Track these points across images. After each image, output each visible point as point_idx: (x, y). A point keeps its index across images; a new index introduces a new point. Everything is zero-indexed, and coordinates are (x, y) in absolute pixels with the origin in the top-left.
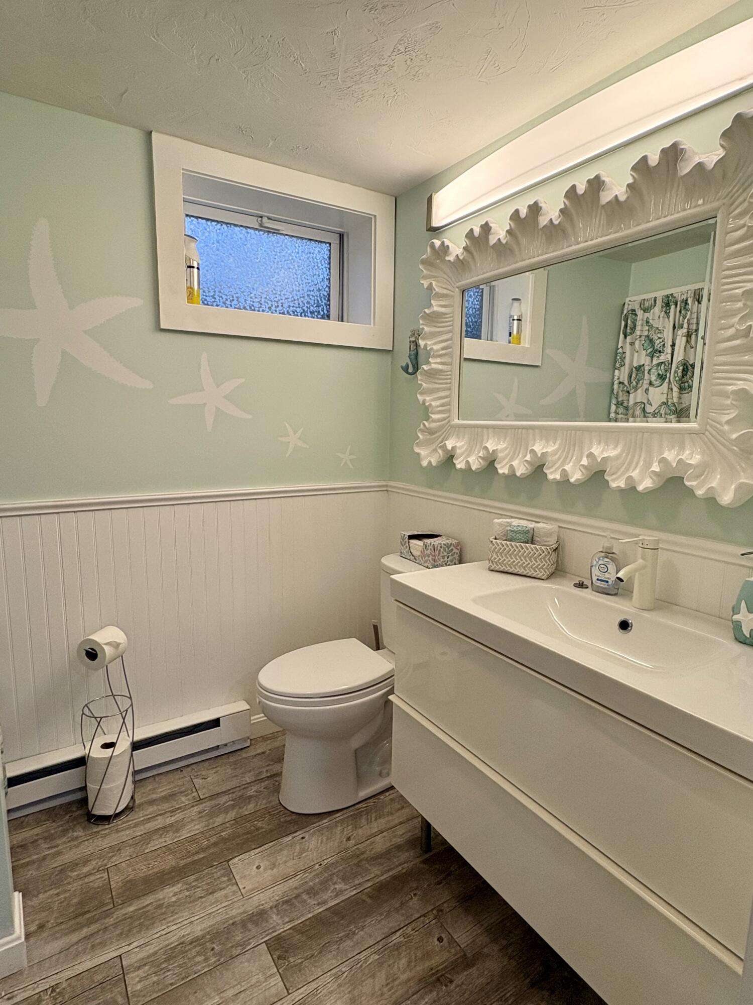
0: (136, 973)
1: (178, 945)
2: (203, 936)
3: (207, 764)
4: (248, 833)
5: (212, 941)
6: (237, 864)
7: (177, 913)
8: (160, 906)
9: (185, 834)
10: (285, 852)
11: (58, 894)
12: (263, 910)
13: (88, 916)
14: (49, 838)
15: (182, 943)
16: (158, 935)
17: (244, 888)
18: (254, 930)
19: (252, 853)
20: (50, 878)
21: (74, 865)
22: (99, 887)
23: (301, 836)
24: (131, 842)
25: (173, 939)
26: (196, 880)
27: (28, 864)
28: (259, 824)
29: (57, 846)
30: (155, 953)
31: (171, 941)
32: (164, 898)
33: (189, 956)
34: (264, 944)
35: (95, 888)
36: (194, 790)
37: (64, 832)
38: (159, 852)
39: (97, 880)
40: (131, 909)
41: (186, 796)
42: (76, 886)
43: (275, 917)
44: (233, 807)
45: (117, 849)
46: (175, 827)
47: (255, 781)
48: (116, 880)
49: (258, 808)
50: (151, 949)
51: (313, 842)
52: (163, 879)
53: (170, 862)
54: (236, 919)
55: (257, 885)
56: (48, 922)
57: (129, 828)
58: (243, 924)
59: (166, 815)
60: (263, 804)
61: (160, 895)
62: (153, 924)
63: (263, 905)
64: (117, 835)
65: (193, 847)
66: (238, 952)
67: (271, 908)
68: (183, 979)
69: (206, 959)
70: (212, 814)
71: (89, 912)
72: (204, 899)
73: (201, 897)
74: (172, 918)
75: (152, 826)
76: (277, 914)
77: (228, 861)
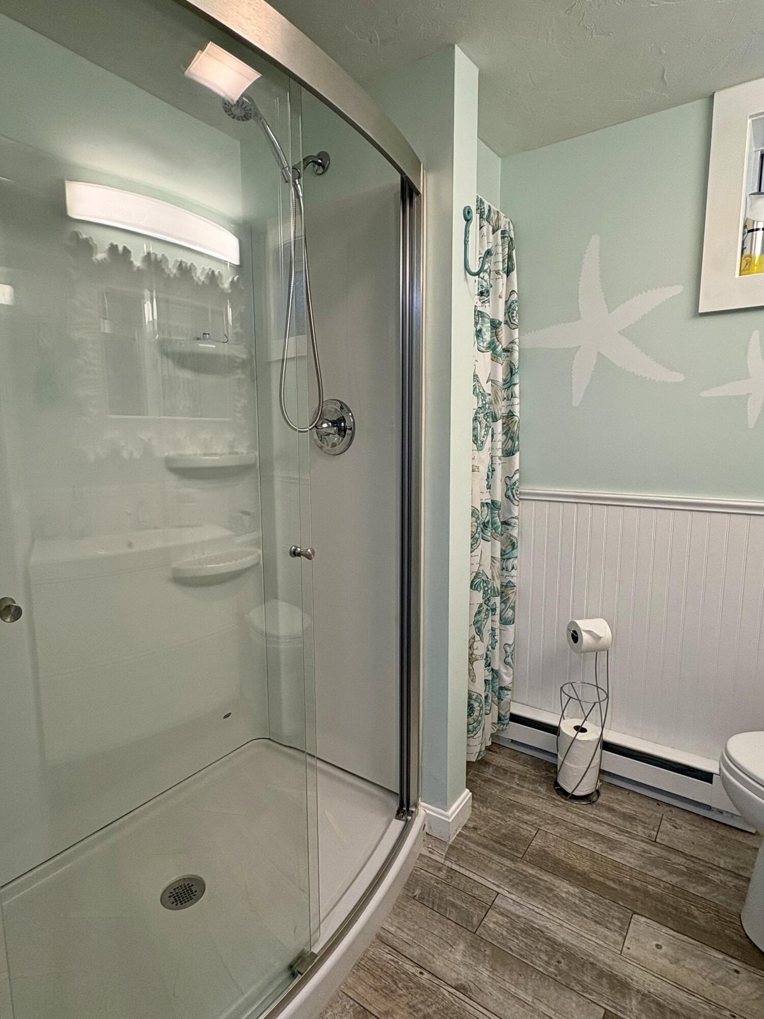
0: (497, 915)
1: (538, 929)
2: (561, 945)
3: (688, 817)
4: (676, 909)
5: (564, 955)
6: (640, 923)
7: (557, 907)
8: (550, 890)
9: (616, 856)
10: (702, 963)
11: (498, 818)
12: (629, 985)
13: (503, 848)
14: (523, 778)
15: (541, 931)
16: (531, 907)
17: (629, 948)
18: (605, 989)
19: (664, 929)
20: (502, 804)
21: (522, 808)
22: (523, 836)
23: (736, 968)
24: (569, 825)
25: (539, 922)
26: (594, 900)
27: (499, 784)
28: (696, 913)
29: (523, 787)
30: (519, 917)
31: (535, 920)
32: (558, 887)
33: (539, 946)
34: (604, 1010)
35: (521, 835)
36: (656, 829)
37: (534, 782)
38: (584, 851)
39: (527, 831)
40: (531, 871)
41: (645, 828)
42: (511, 822)
43: (634, 1002)
44: (682, 874)
45: (556, 822)
46: (613, 845)
47: (730, 871)
48: (538, 842)
49: (708, 897)
50: (519, 912)
52: (569, 873)
53: (583, 865)
54: (598, 964)
55: (642, 959)
56: (480, 829)
57: (577, 814)
58: (601, 974)
59: (612, 829)
60: (718, 898)
61: (557, 882)
62: (535, 896)
63: (632, 979)
64: (565, 812)
65: (612, 873)
66: (576, 988)
67: (638, 991)
68: (521, 955)
69: (548, 963)
70: (655, 862)
71: (505, 845)
72: (586, 919)
73: (586, 916)
74: (551, 907)
75: (595, 827)
76: (640, 1003)
77: (635, 913)
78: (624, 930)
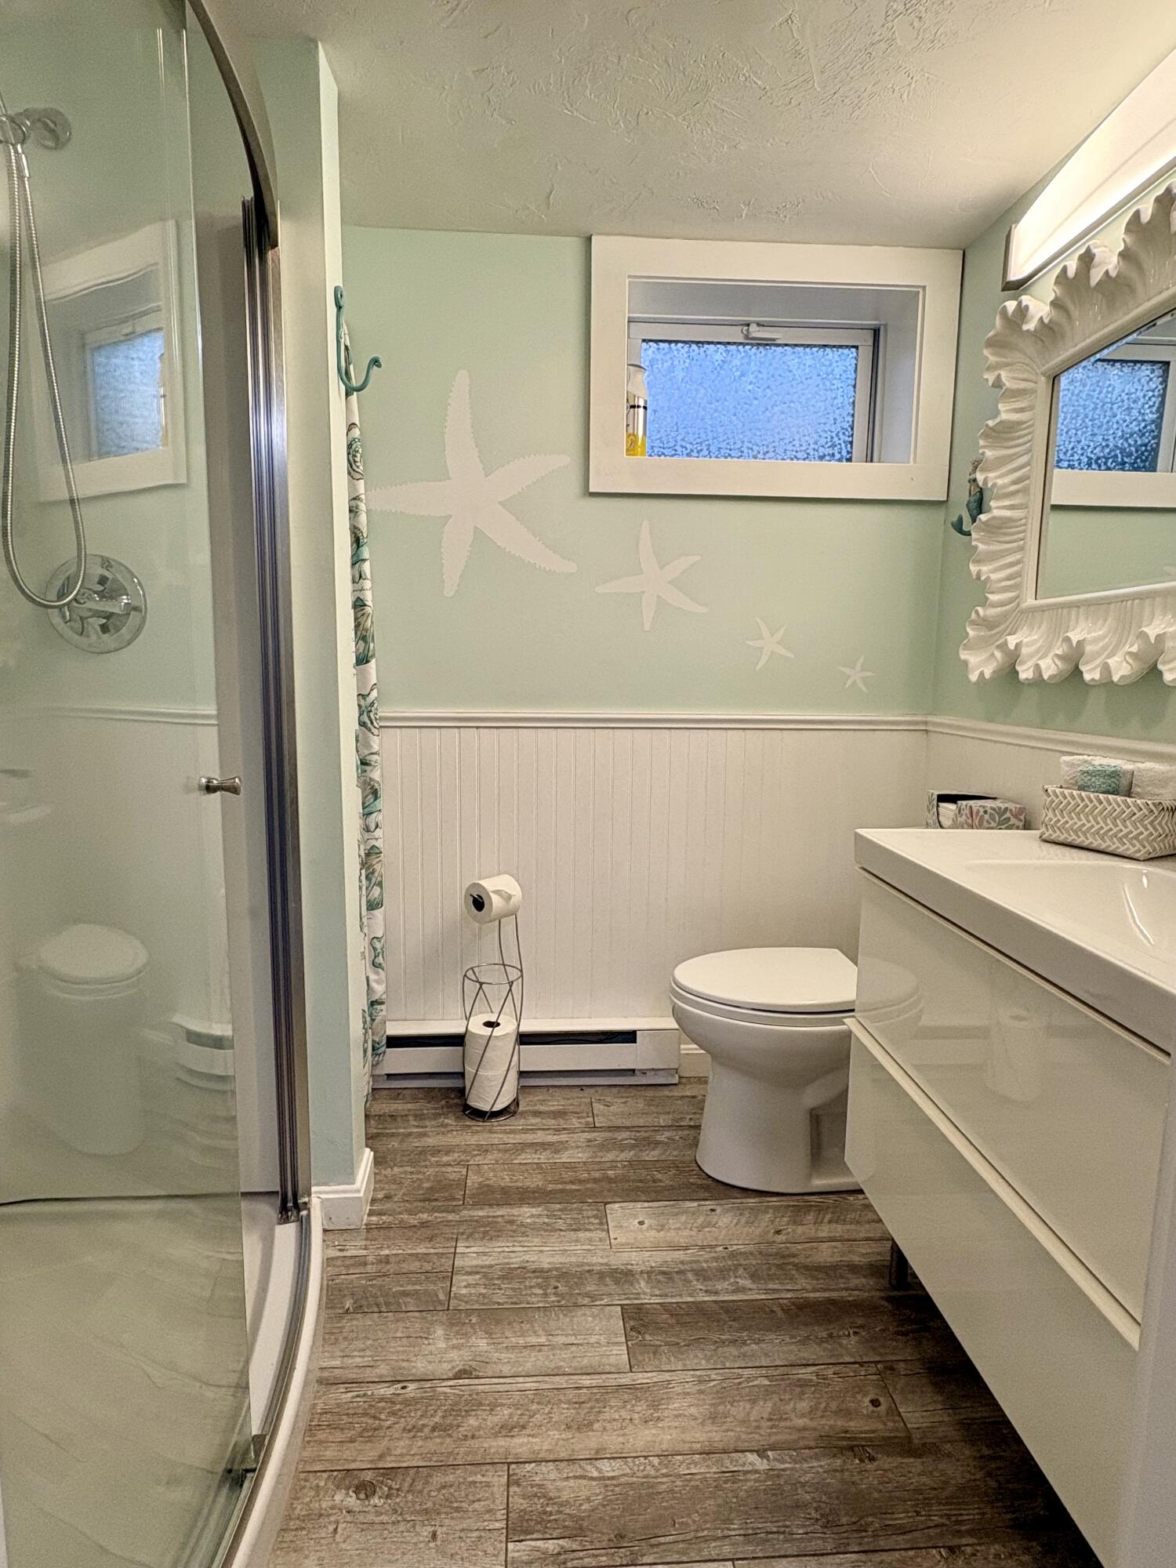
0: (464, 1277)
1: (519, 1268)
2: (550, 1270)
3: (615, 1090)
4: (640, 1181)
5: (558, 1278)
6: (615, 1210)
7: (527, 1236)
8: (512, 1222)
9: (565, 1157)
10: (683, 1218)
11: (411, 1173)
12: (631, 1271)
13: (434, 1204)
14: (419, 1117)
15: (524, 1268)
16: (500, 1250)
17: (616, 1239)
18: (612, 1287)
19: (639, 1205)
20: (409, 1155)
21: (436, 1151)
22: (454, 1180)
23: (710, 1207)
24: (501, 1147)
25: (516, 1260)
26: (559, 1210)
27: (393, 1135)
28: (659, 1176)
29: (426, 1127)
30: (491, 1266)
31: (511, 1261)
32: (519, 1216)
33: (527, 1284)
34: (619, 1308)
35: (451, 1180)
36: (591, 1115)
37: (436, 1116)
38: (528, 1167)
39: (454, 1173)
40: (481, 1213)
41: (579, 1118)
42: (430, 1171)
43: (643, 1284)
44: (633, 1147)
45: (484, 1150)
46: (556, 1148)
47: (672, 1126)
48: (473, 1180)
49: (663, 1158)
50: (488, 1261)
51: (725, 1220)
52: (525, 1196)
53: (535, 1181)
54: (595, 1268)
55: (632, 1241)
56: (395, 1195)
57: (505, 1132)
58: (602, 1276)
59: (548, 1132)
60: (673, 1155)
61: (515, 1211)
62: (498, 1236)
63: (632, 1265)
64: (488, 1135)
65: (567, 1175)
66: (585, 1302)
67: (642, 1272)
68: (512, 1303)
69: (546, 1295)
70: (603, 1147)
71: (436, 1200)
72: (562, 1233)
73: (561, 1230)
74: (521, 1239)
75: (529, 1138)
76: (647, 1283)
77: (606, 1204)
78: (603, 1222)
